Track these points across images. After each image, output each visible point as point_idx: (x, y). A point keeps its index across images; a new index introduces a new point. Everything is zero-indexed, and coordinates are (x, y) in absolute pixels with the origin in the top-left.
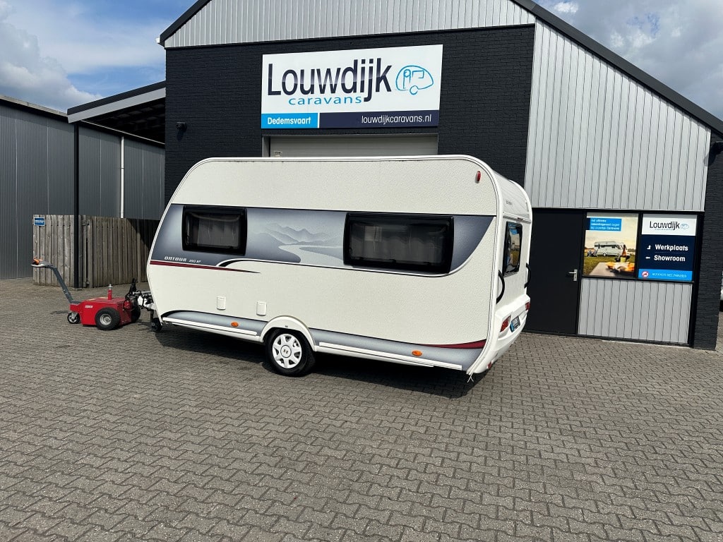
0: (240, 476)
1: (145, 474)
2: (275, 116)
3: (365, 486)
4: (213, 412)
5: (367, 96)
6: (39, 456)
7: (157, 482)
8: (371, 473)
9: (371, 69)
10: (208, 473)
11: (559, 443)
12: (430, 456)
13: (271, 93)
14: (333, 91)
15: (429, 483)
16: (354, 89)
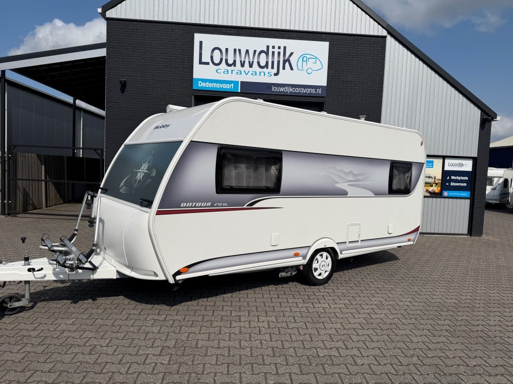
2: (204, 81)
5: (276, 72)
9: (279, 53)
13: (201, 63)
14: (251, 66)
16: (267, 66)
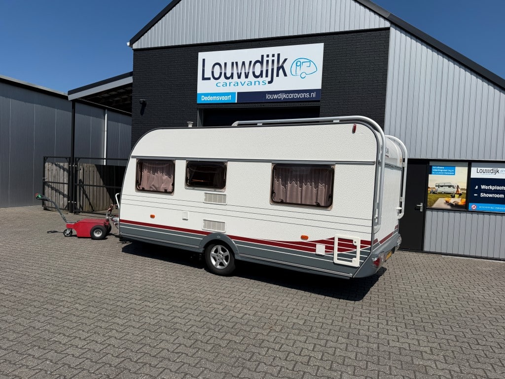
0: (164, 353)
1: (96, 351)
2: (206, 95)
3: (254, 364)
4: (151, 305)
5: (270, 80)
6: (25, 334)
7: (104, 356)
8: (259, 354)
9: (273, 61)
10: (141, 351)
11: (404, 334)
12: (305, 342)
13: (204, 79)
14: (247, 77)
15: (302, 363)
16: (261, 75)
